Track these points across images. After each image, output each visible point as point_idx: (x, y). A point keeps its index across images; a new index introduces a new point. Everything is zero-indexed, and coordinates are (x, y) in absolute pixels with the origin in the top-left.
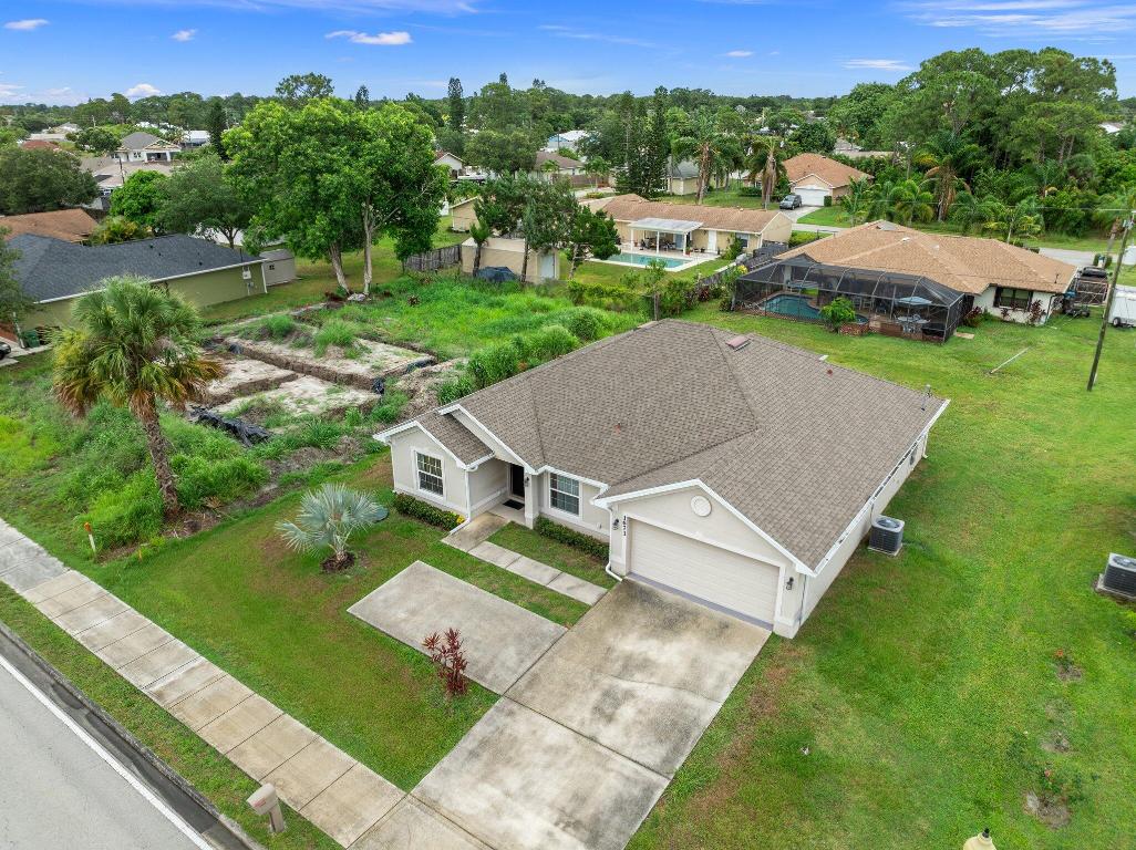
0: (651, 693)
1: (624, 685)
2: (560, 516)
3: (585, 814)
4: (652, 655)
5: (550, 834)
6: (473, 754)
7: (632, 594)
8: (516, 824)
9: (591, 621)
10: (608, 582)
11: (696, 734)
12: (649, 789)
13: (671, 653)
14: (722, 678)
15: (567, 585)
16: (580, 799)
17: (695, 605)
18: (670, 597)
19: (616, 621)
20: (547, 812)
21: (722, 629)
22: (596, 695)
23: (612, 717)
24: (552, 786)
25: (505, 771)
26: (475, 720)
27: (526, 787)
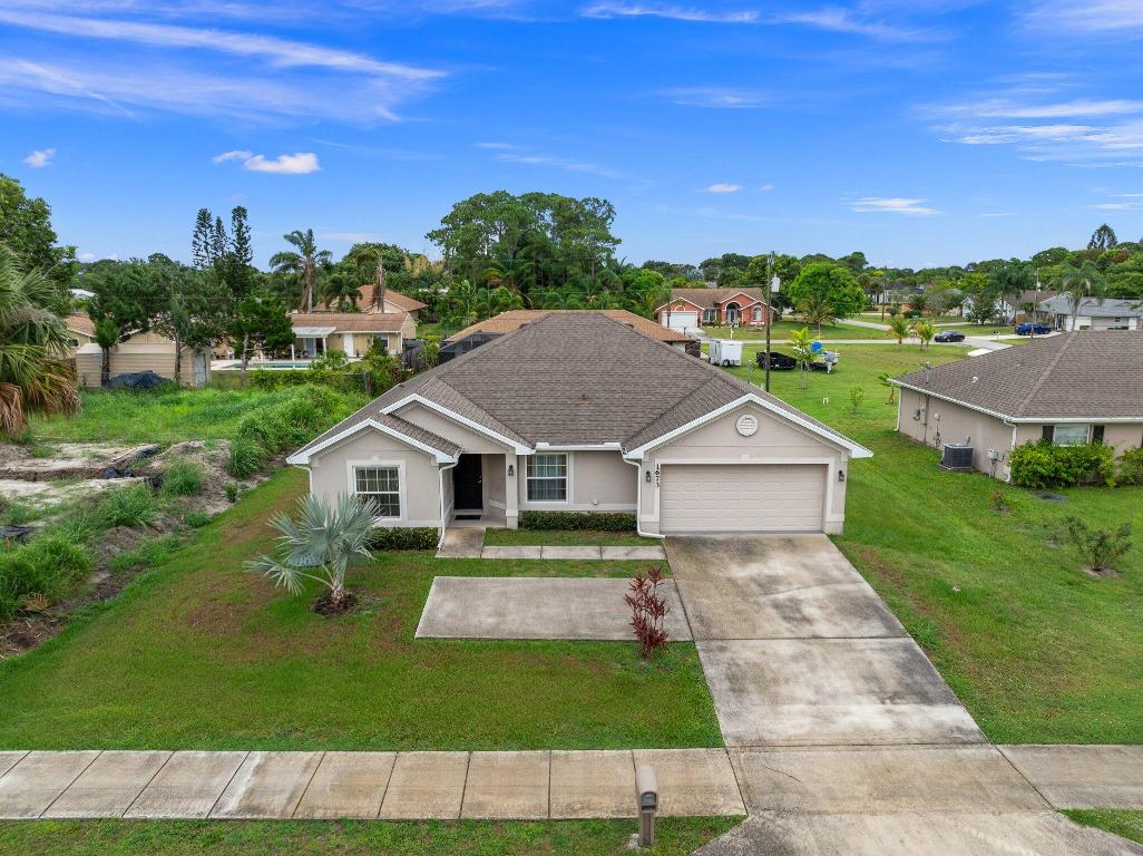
0: (808, 594)
1: (781, 596)
2: (546, 505)
3: (891, 685)
5: (889, 711)
7: (687, 544)
8: (857, 720)
10: (652, 541)
12: (908, 649)
13: (779, 565)
14: (839, 569)
15: (616, 553)
18: (720, 537)
19: (703, 562)
20: (864, 699)
21: (790, 543)
22: (771, 611)
23: (807, 620)
24: (836, 679)
25: (784, 690)
26: (698, 667)
27: (818, 690)
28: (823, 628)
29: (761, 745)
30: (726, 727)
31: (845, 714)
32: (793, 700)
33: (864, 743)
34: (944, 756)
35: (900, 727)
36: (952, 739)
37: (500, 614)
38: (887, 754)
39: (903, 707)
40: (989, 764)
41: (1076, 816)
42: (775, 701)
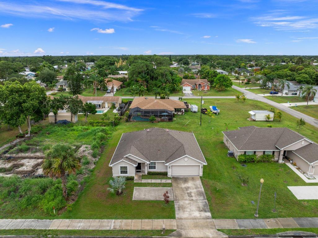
0: (193, 191)
1: (189, 191)
2: (152, 170)
3: (201, 209)
4: (188, 186)
5: (200, 213)
6: (179, 210)
7: (176, 179)
8: (195, 215)
9: (174, 184)
10: (170, 178)
11: (204, 193)
12: (206, 202)
13: (190, 184)
14: (200, 185)
15: (164, 181)
16: (199, 207)
17: (186, 177)
18: (181, 177)
19: (178, 183)
20: (197, 211)
21: (193, 179)
22: (187, 194)
23: (192, 196)
24: (194, 208)
25: (186, 210)
26: (174, 205)
27: (191, 210)
28: (194, 198)
29: (181, 219)
30: (177, 216)
31: (193, 214)
32: (187, 211)
33: (195, 218)
34: (205, 221)
35: (201, 216)
36: (207, 218)
37: (145, 195)
38: (197, 220)
39: (202, 213)
40: (211, 222)
41: (218, 230)
42: (184, 212)
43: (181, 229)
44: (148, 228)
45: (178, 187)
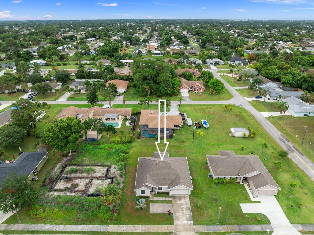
0: (184, 206)
1: (182, 207)
2: (160, 191)
4: (181, 203)
6: (176, 219)
7: (174, 197)
9: (173, 201)
10: (171, 197)
11: (190, 208)
12: (191, 214)
13: (182, 201)
14: (188, 202)
15: (167, 199)
16: (187, 218)
17: (180, 196)
18: (178, 196)
19: (175, 201)
20: (185, 220)
21: (185, 197)
22: (180, 209)
23: (183, 210)
24: (184, 218)
26: (173, 216)
27: (182, 219)
28: (184, 212)
29: (177, 225)
30: (174, 223)
31: (184, 222)
32: (180, 220)
33: (184, 225)
34: (188, 226)
35: (187, 223)
36: (191, 225)
37: (157, 209)
38: (185, 226)
39: (188, 221)
40: (192, 227)
41: (196, 232)
42: (178, 220)
43: (177, 231)
44: (159, 231)
45: (176, 204)
